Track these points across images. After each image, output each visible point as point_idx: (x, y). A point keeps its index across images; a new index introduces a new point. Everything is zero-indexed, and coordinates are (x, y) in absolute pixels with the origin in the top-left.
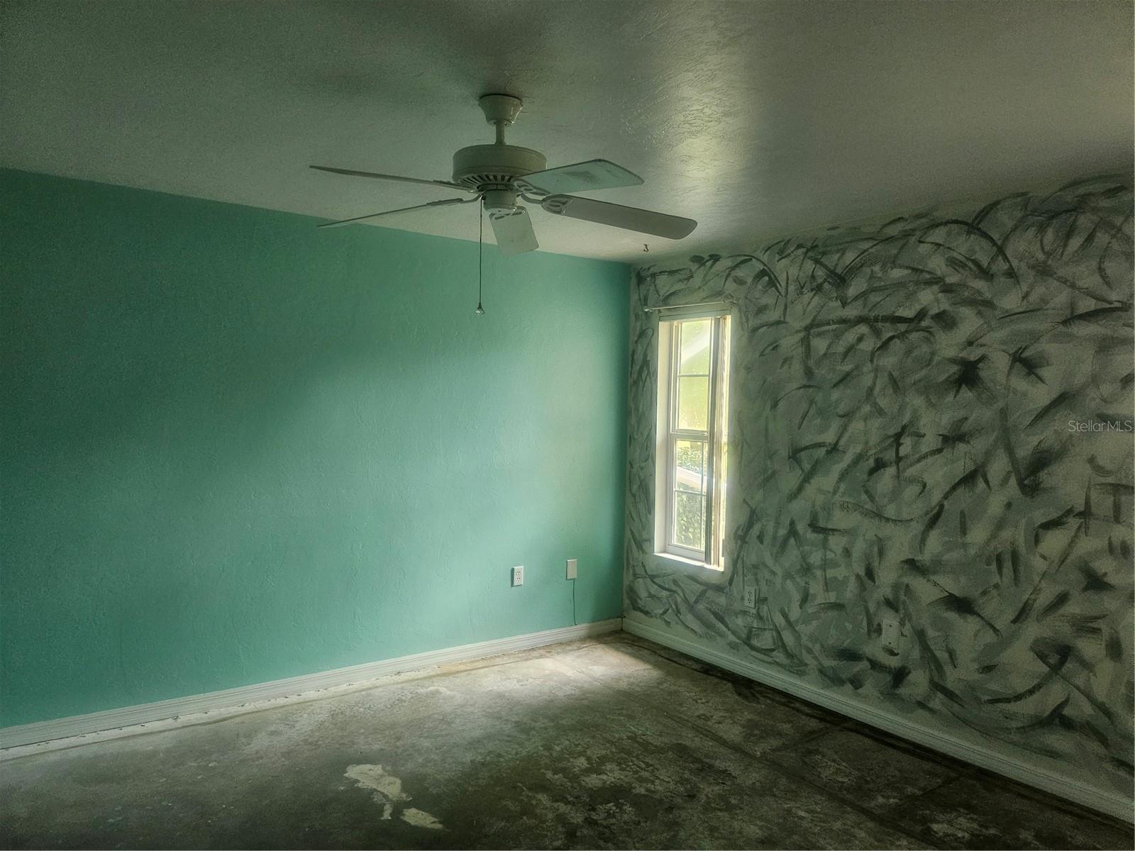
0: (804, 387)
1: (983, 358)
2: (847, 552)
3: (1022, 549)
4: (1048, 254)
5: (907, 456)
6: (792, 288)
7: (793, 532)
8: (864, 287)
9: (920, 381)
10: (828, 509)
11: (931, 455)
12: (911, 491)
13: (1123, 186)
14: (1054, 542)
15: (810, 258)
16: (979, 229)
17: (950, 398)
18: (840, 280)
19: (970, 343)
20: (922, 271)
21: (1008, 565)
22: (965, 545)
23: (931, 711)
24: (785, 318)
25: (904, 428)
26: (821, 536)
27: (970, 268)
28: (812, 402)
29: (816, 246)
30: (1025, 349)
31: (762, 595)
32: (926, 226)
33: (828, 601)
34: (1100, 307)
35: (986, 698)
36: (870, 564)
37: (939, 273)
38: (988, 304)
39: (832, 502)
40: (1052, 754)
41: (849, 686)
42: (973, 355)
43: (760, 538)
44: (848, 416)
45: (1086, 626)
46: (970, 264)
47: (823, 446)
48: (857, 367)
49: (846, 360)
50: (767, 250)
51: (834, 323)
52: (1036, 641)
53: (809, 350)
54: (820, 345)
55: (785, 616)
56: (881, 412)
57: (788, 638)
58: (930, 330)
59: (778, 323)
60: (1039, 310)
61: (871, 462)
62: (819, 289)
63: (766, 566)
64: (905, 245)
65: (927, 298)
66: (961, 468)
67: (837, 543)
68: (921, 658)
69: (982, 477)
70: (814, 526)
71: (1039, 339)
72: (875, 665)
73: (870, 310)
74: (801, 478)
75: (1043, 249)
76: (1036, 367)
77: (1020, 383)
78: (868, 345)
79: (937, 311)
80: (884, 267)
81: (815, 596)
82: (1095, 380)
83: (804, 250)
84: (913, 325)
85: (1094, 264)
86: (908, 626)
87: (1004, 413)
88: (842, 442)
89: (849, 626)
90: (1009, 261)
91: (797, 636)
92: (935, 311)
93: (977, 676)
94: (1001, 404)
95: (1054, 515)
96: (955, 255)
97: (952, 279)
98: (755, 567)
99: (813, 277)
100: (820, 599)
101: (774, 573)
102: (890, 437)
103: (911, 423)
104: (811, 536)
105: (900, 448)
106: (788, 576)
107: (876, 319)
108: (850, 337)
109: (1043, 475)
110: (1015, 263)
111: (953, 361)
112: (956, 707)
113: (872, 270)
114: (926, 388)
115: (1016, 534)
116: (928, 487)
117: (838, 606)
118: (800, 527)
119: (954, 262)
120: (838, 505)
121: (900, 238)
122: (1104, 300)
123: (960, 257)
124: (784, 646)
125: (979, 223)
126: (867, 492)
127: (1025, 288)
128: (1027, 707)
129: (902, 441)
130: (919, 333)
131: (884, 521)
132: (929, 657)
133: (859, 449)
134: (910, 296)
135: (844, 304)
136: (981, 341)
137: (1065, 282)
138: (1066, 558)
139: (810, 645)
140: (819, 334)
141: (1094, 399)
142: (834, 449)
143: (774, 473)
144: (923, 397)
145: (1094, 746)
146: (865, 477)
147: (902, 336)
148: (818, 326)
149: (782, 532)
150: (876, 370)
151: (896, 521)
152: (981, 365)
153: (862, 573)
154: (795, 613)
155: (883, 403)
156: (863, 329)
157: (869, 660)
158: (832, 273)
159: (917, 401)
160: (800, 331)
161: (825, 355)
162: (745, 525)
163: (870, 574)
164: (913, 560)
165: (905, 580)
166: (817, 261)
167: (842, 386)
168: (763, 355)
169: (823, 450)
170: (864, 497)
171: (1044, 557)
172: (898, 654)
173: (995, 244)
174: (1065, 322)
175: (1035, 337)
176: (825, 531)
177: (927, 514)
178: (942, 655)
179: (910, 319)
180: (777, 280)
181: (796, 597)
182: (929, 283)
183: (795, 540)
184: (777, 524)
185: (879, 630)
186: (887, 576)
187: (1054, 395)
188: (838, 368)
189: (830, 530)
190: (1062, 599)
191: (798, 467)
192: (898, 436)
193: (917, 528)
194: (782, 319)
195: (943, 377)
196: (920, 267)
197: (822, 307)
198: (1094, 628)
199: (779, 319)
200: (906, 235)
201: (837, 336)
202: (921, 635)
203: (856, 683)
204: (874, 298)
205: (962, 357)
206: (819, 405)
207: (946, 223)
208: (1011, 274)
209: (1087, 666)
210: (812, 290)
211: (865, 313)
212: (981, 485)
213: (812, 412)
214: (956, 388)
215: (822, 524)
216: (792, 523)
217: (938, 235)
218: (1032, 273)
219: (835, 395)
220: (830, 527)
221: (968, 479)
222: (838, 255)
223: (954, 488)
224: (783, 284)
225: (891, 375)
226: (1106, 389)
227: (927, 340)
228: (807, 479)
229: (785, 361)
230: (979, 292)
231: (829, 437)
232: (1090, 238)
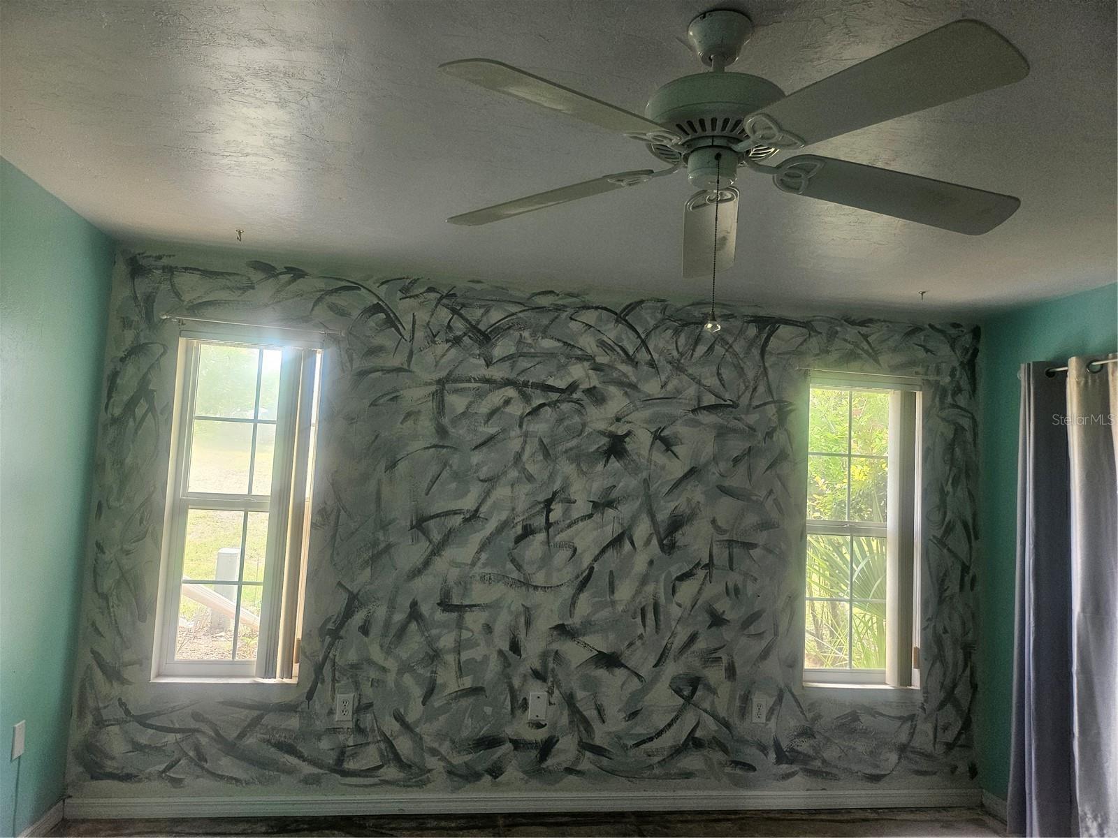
0: (435, 446)
1: (628, 434)
2: (488, 628)
3: (662, 601)
4: (682, 355)
5: (557, 523)
6: (420, 334)
7: (415, 614)
8: (513, 350)
9: (571, 449)
10: (464, 583)
11: (582, 520)
12: (562, 555)
13: (732, 315)
14: (687, 590)
15: (446, 306)
16: (626, 321)
17: (600, 467)
18: (485, 338)
19: (618, 420)
20: (573, 346)
21: (650, 616)
22: (613, 603)
23: (579, 773)
24: (409, 366)
25: (555, 494)
26: (455, 615)
27: (618, 353)
28: (445, 464)
29: (454, 295)
30: (663, 429)
31: (364, 701)
32: (579, 306)
33: (461, 688)
34: (716, 403)
35: (630, 743)
36: (515, 637)
37: (589, 351)
38: (633, 386)
39: (470, 575)
40: (688, 775)
41: (487, 779)
42: (621, 430)
43: (365, 630)
44: (492, 481)
45: (710, 658)
46: (618, 349)
47: (460, 513)
48: (504, 430)
49: (491, 422)
50: (383, 283)
51: (476, 381)
52: (674, 679)
53: (443, 406)
54: (457, 403)
55: (399, 718)
56: (530, 478)
57: (404, 746)
58: (581, 402)
59: (399, 370)
60: (675, 398)
61: (519, 530)
62: (457, 341)
63: (370, 662)
64: (556, 318)
65: (578, 372)
66: (610, 532)
67: (474, 620)
68: (571, 722)
69: (629, 539)
70: (445, 605)
71: (674, 422)
72: (518, 744)
73: (518, 374)
74: (429, 550)
75: (678, 350)
76: (672, 445)
77: (659, 458)
78: (517, 409)
79: (588, 387)
80: (533, 335)
81: (444, 686)
82: (715, 459)
83: (439, 296)
84: (564, 396)
85: (714, 369)
86: (556, 692)
87: (646, 482)
88: (484, 509)
89: (488, 710)
90: (651, 354)
91: (418, 739)
92: (585, 386)
93: (624, 724)
94: (645, 474)
95: (686, 569)
96: (605, 339)
97: (602, 359)
98: (354, 667)
99: (449, 327)
100: (453, 687)
101: (384, 670)
102: (540, 503)
103: (563, 489)
104: (440, 616)
105: (551, 514)
106: (405, 668)
107: (526, 384)
108: (496, 398)
109: (678, 536)
110: (656, 356)
111: (603, 433)
112: (605, 762)
113: (521, 335)
114: (577, 457)
115: (657, 588)
116: (579, 551)
117: (476, 691)
118: (425, 609)
119: (604, 345)
120: (479, 578)
121: (550, 310)
122: (720, 397)
123: (610, 342)
124: (397, 758)
125: (626, 315)
126: (513, 561)
127: (663, 378)
128: (667, 741)
129: (552, 507)
130: (570, 404)
131: (531, 589)
132: (580, 721)
133: (504, 516)
134: (562, 367)
135: (489, 364)
136: (627, 418)
137: (693, 379)
138: (696, 604)
139: (436, 745)
140: (456, 391)
141: (714, 473)
142: (473, 516)
143: (389, 547)
144: (574, 465)
145: (718, 756)
146: (511, 545)
147: (553, 405)
148: (456, 381)
149: (399, 617)
150: (526, 435)
151: (545, 587)
152: (627, 439)
153: (506, 647)
154: (414, 712)
155: (531, 468)
156: (510, 392)
157: (511, 741)
158: (473, 328)
159: (566, 468)
160: (430, 384)
161: (463, 414)
162: (338, 616)
163: (515, 647)
164: (563, 624)
165: (555, 646)
166: (454, 311)
167: (485, 449)
168: (376, 405)
169: (458, 519)
170: (510, 566)
171: (679, 605)
172: (546, 724)
173: (639, 336)
174: (694, 411)
175: (673, 420)
176: (460, 608)
177: (577, 577)
178: (591, 713)
179: (562, 389)
180: (399, 321)
181: (417, 692)
182: (580, 359)
183: (418, 624)
184: (392, 607)
185: (525, 705)
186: (533, 647)
187: (687, 469)
188: (482, 429)
189: (467, 606)
190: (693, 638)
191: (424, 538)
192: (548, 504)
193: (567, 592)
194: (405, 367)
195: (593, 448)
196: (572, 343)
197: (461, 362)
198: (716, 658)
199: (400, 366)
200: (559, 308)
201: (480, 395)
202: (570, 700)
203: (495, 771)
204: (523, 363)
205: (610, 431)
206: (455, 468)
207: (597, 308)
208: (652, 364)
209: (711, 690)
210: (447, 341)
211: (512, 376)
212: (627, 546)
213: (445, 474)
214: (605, 458)
215: (455, 601)
216: (414, 605)
217: (590, 317)
218: (669, 367)
219: (476, 458)
220: (466, 602)
221: (617, 541)
222: (482, 310)
223: (603, 551)
224: (409, 327)
225: (541, 441)
226: (723, 466)
227: (579, 412)
228: (437, 551)
229: (408, 415)
230: (625, 375)
231: (468, 503)
232: (711, 348)
